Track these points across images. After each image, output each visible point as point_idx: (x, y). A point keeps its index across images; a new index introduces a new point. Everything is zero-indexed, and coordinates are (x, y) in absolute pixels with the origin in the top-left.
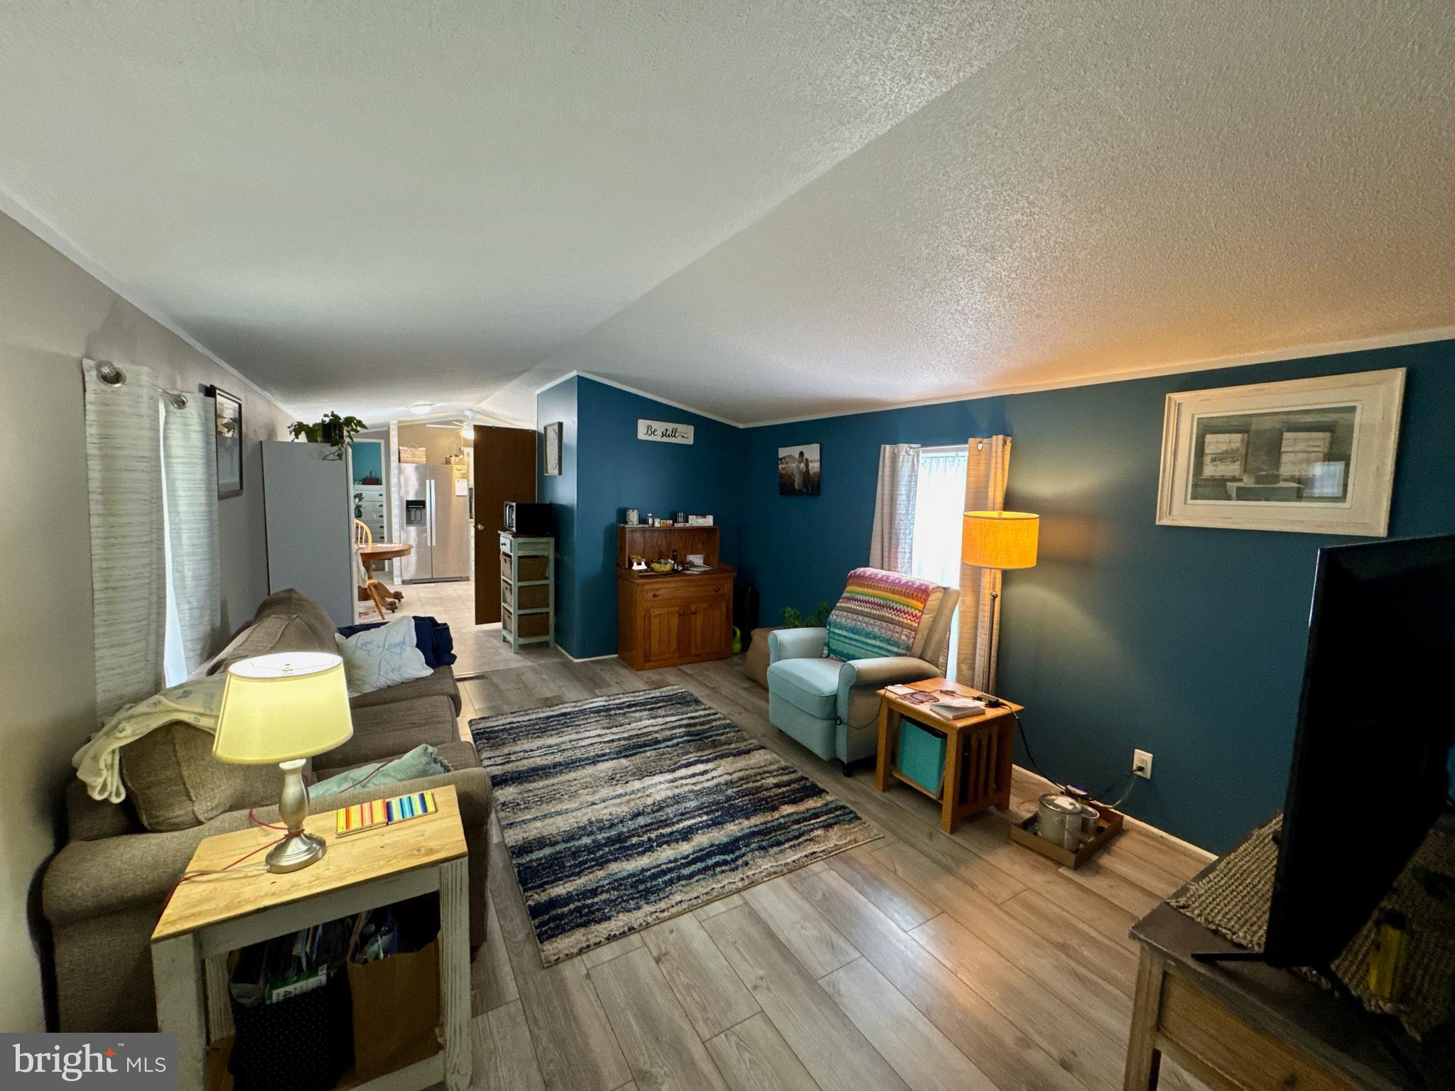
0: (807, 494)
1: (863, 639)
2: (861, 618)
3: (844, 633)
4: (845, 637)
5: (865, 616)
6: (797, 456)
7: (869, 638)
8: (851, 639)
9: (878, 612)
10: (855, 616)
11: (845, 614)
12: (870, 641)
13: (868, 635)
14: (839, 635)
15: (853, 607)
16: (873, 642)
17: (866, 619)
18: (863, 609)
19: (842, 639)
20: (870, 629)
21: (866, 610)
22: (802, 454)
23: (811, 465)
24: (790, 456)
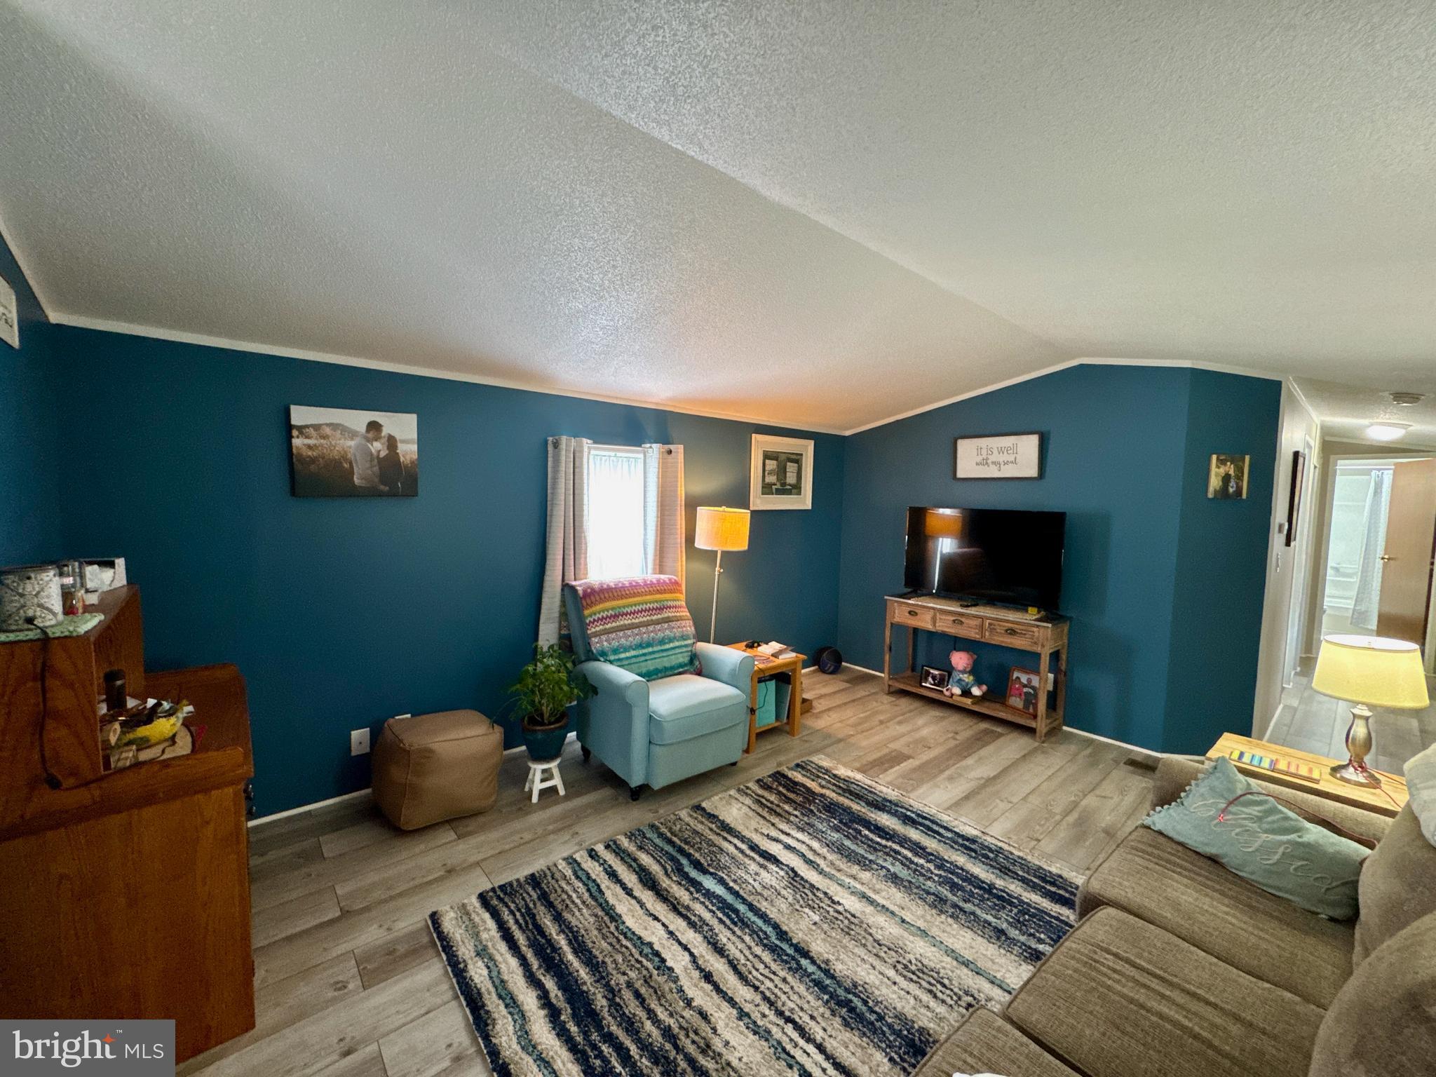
0: (393, 494)
1: (659, 648)
2: (643, 630)
3: (633, 653)
4: (635, 657)
5: (647, 626)
6: (362, 428)
7: (665, 643)
8: (644, 655)
9: (659, 616)
10: (636, 631)
11: (621, 634)
12: (667, 646)
13: (662, 642)
14: (627, 658)
15: (626, 622)
16: (672, 645)
17: (651, 628)
18: (641, 619)
19: (634, 660)
20: (660, 635)
21: (645, 619)
22: (374, 427)
23: (402, 448)
24: (334, 426)
